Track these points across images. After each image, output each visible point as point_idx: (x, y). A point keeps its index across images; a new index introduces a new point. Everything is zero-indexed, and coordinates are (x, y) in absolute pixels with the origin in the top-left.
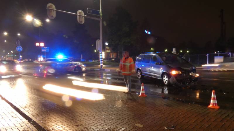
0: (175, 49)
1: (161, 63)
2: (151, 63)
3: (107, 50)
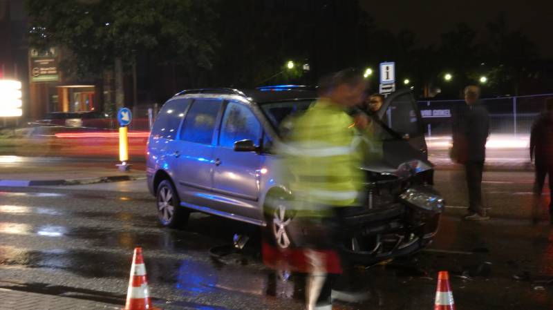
0: (391, 66)
1: (261, 141)
2: (218, 144)
3: (42, 69)
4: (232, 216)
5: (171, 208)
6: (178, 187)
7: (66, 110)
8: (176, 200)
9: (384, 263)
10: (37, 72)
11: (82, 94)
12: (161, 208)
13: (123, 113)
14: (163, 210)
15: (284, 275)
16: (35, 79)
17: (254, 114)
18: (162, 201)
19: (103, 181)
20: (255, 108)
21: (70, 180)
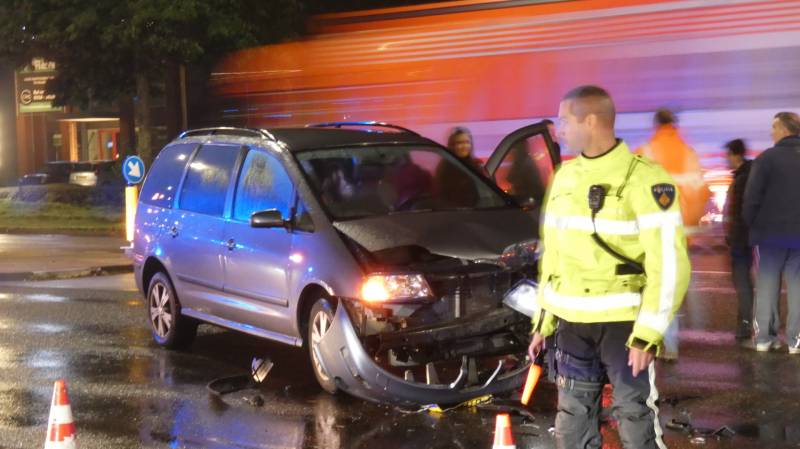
1: (294, 211)
2: (233, 216)
3: (35, 92)
4: (250, 330)
5: (168, 318)
6: (177, 284)
7: (74, 157)
8: (174, 305)
9: (474, 402)
10: (28, 97)
11: (100, 132)
12: (153, 318)
13: (130, 164)
14: (157, 319)
15: (326, 421)
16: (24, 108)
17: (286, 169)
18: (155, 305)
19: (95, 273)
20: (287, 159)
21: (40, 272)
